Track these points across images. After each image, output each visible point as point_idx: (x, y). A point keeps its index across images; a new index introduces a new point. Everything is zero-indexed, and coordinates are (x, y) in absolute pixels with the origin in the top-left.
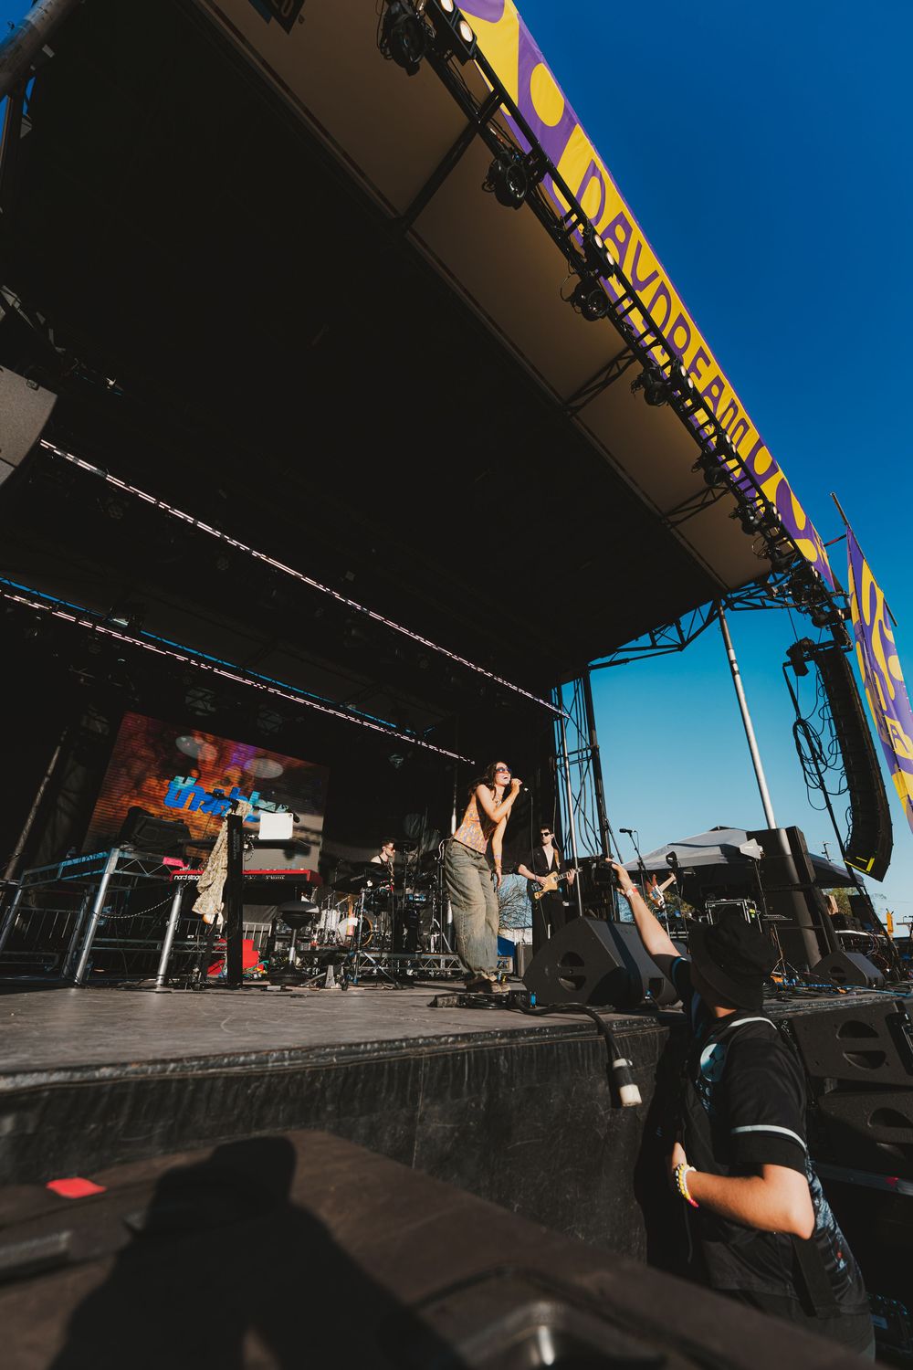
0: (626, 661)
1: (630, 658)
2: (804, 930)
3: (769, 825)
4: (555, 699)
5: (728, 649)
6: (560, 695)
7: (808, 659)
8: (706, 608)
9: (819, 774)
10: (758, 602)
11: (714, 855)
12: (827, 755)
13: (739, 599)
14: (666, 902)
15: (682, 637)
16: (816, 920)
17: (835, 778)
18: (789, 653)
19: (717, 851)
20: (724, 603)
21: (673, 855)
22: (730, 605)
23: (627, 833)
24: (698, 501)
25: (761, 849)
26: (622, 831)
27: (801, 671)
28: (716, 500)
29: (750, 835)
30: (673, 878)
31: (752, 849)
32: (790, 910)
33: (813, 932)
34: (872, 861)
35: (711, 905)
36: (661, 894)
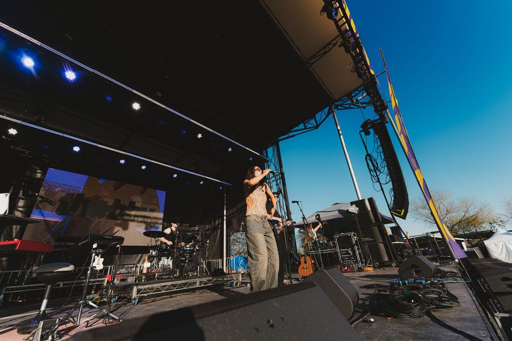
0: (294, 136)
1: (295, 134)
2: (379, 244)
3: (359, 199)
4: (265, 154)
5: (337, 126)
6: (267, 152)
7: (370, 128)
8: (326, 110)
9: (377, 176)
10: (348, 106)
11: (336, 215)
12: (380, 168)
13: (340, 105)
14: (318, 237)
15: (317, 124)
16: (383, 239)
17: (384, 177)
18: (362, 127)
19: (337, 213)
20: (334, 106)
21: (318, 215)
22: (336, 107)
23: (296, 203)
24: (322, 52)
25: (358, 209)
26: (293, 202)
27: (367, 133)
28: (330, 50)
29: (352, 203)
30: (320, 225)
31: (354, 209)
32: (372, 235)
33: (383, 244)
34: (403, 210)
35: (336, 236)
36: (315, 233)
